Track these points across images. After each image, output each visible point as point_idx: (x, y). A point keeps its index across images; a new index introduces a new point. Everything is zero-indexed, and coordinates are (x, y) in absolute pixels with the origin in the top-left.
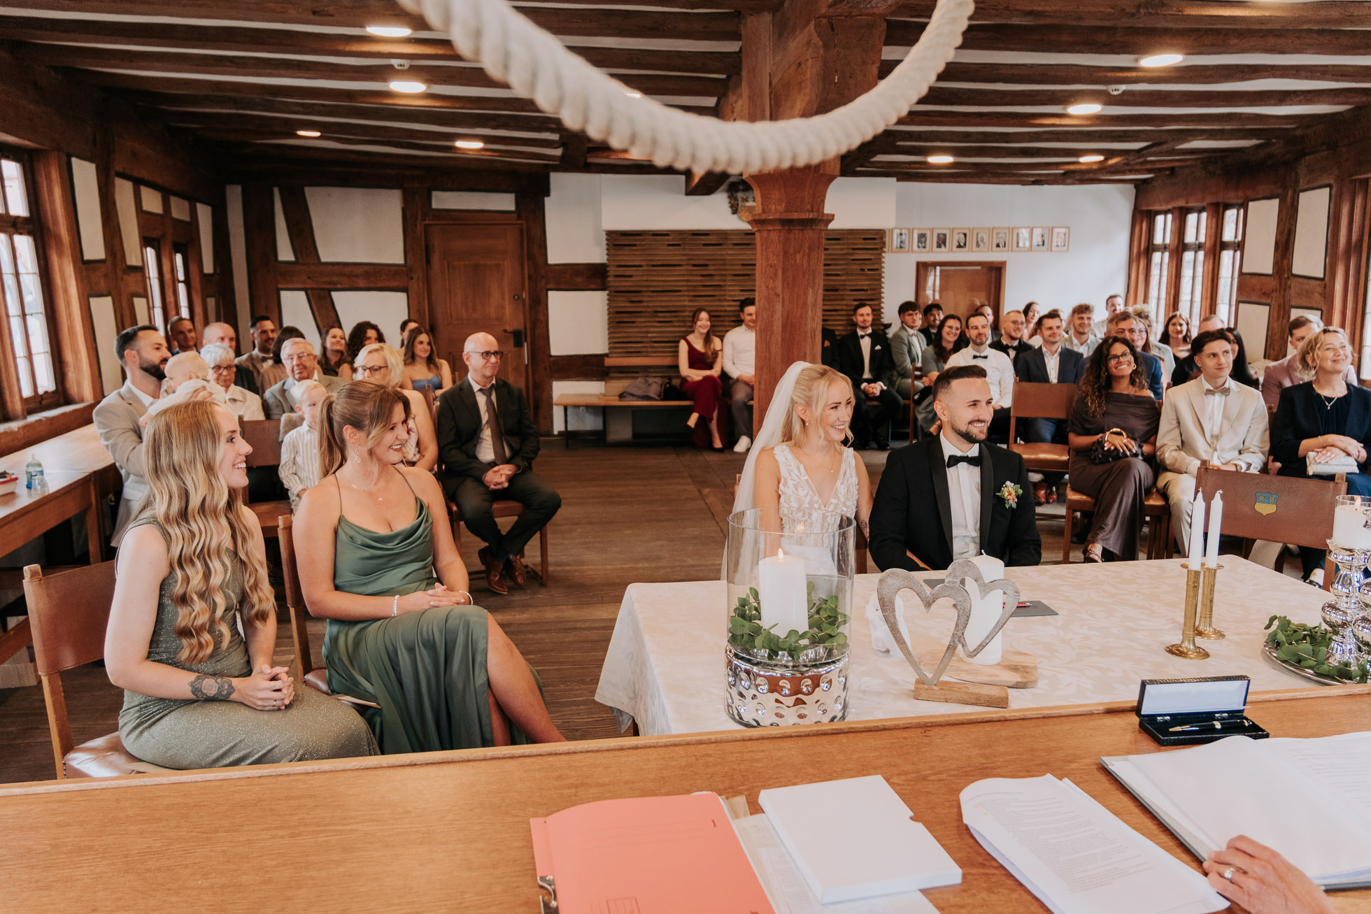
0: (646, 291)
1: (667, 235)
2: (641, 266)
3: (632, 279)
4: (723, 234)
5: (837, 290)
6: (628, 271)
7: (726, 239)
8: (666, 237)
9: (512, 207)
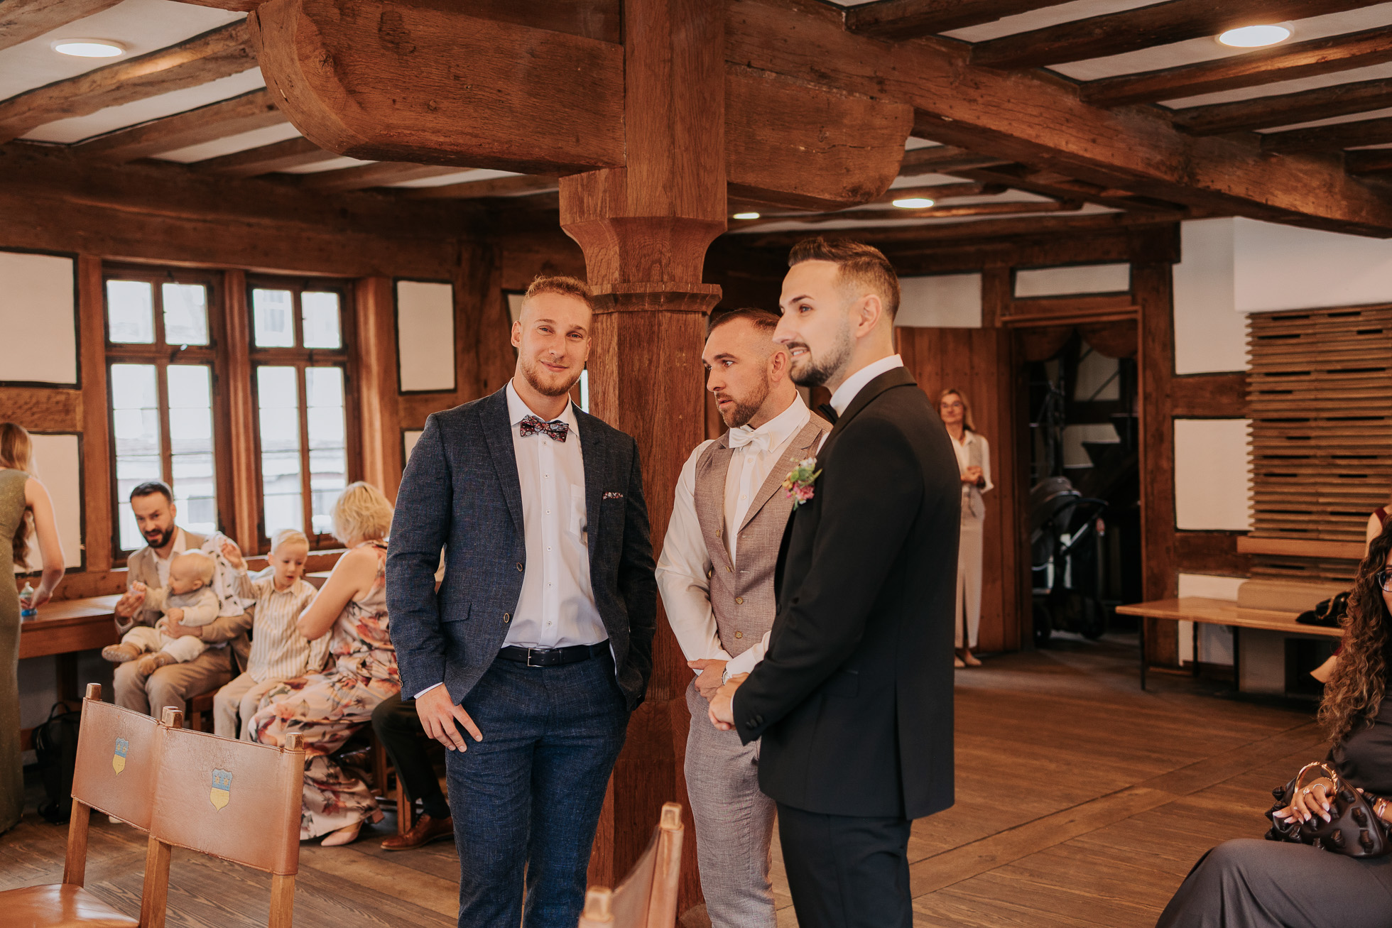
0: (1316, 419)
1: (1357, 314)
2: (1307, 373)
3: (1290, 397)
6: (1284, 382)
8: (1352, 319)
9: (1123, 285)
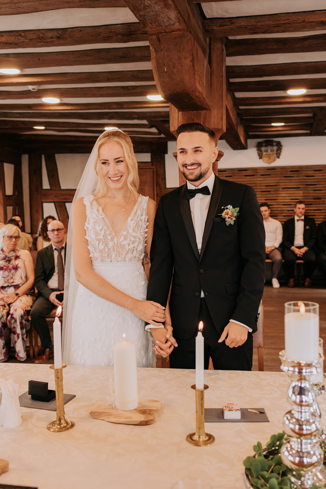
1: (225, 171)
4: (255, 170)
5: (320, 199)
7: (257, 172)
8: (224, 173)
9: (149, 160)
